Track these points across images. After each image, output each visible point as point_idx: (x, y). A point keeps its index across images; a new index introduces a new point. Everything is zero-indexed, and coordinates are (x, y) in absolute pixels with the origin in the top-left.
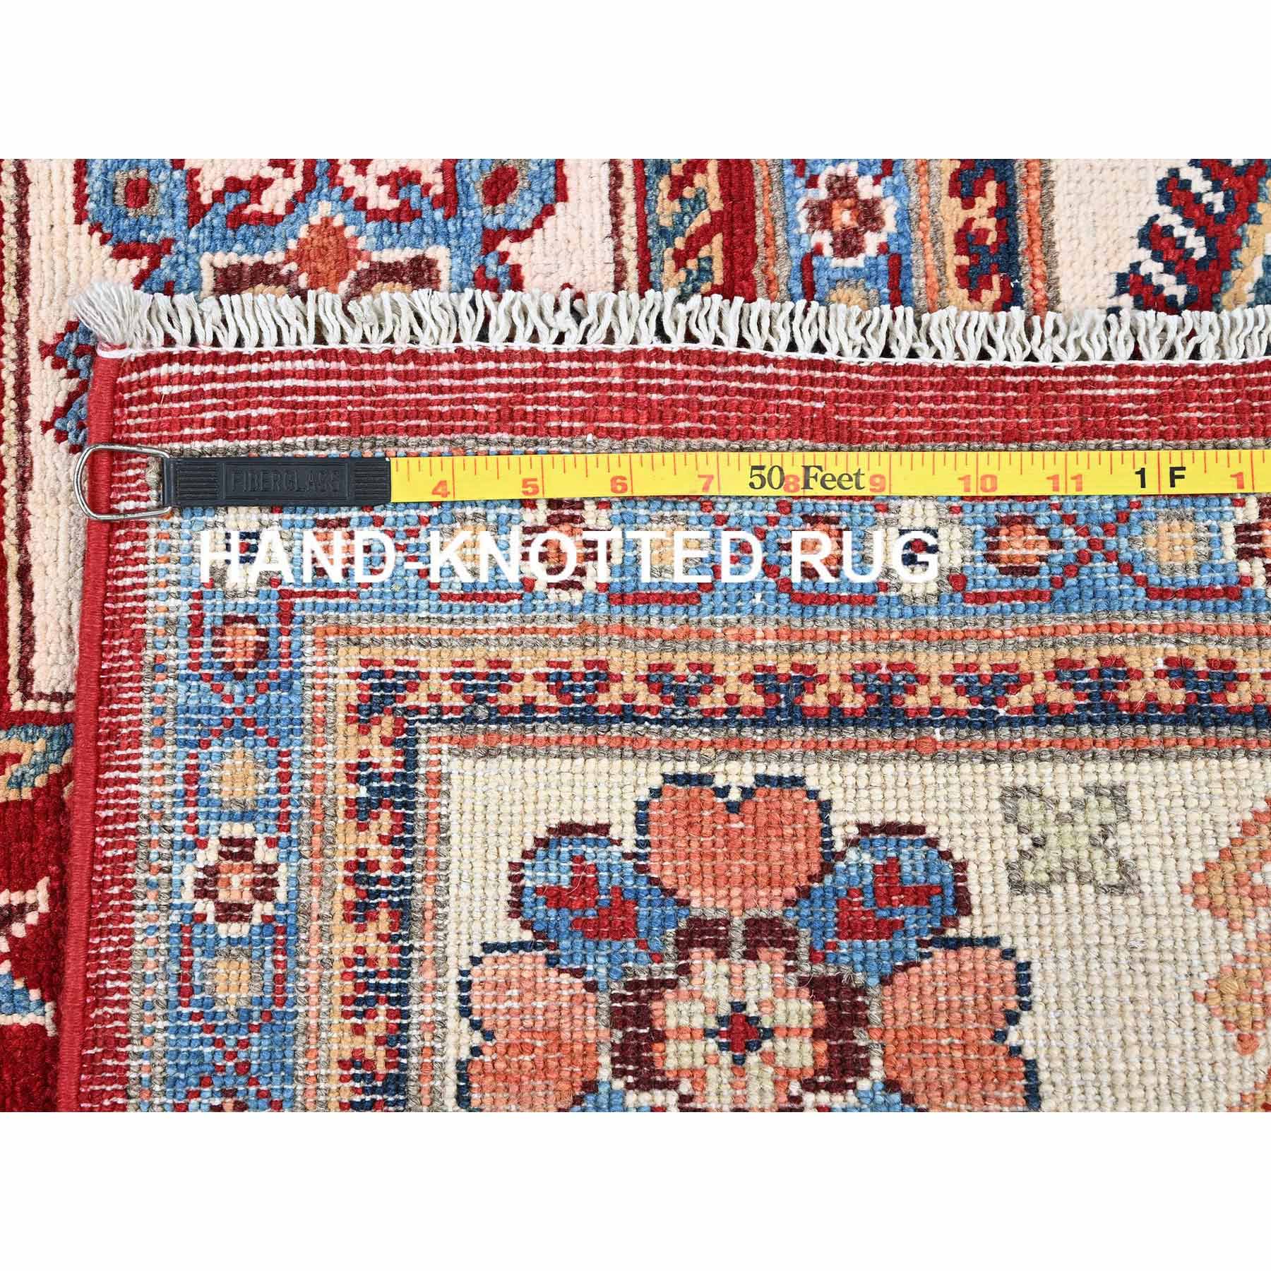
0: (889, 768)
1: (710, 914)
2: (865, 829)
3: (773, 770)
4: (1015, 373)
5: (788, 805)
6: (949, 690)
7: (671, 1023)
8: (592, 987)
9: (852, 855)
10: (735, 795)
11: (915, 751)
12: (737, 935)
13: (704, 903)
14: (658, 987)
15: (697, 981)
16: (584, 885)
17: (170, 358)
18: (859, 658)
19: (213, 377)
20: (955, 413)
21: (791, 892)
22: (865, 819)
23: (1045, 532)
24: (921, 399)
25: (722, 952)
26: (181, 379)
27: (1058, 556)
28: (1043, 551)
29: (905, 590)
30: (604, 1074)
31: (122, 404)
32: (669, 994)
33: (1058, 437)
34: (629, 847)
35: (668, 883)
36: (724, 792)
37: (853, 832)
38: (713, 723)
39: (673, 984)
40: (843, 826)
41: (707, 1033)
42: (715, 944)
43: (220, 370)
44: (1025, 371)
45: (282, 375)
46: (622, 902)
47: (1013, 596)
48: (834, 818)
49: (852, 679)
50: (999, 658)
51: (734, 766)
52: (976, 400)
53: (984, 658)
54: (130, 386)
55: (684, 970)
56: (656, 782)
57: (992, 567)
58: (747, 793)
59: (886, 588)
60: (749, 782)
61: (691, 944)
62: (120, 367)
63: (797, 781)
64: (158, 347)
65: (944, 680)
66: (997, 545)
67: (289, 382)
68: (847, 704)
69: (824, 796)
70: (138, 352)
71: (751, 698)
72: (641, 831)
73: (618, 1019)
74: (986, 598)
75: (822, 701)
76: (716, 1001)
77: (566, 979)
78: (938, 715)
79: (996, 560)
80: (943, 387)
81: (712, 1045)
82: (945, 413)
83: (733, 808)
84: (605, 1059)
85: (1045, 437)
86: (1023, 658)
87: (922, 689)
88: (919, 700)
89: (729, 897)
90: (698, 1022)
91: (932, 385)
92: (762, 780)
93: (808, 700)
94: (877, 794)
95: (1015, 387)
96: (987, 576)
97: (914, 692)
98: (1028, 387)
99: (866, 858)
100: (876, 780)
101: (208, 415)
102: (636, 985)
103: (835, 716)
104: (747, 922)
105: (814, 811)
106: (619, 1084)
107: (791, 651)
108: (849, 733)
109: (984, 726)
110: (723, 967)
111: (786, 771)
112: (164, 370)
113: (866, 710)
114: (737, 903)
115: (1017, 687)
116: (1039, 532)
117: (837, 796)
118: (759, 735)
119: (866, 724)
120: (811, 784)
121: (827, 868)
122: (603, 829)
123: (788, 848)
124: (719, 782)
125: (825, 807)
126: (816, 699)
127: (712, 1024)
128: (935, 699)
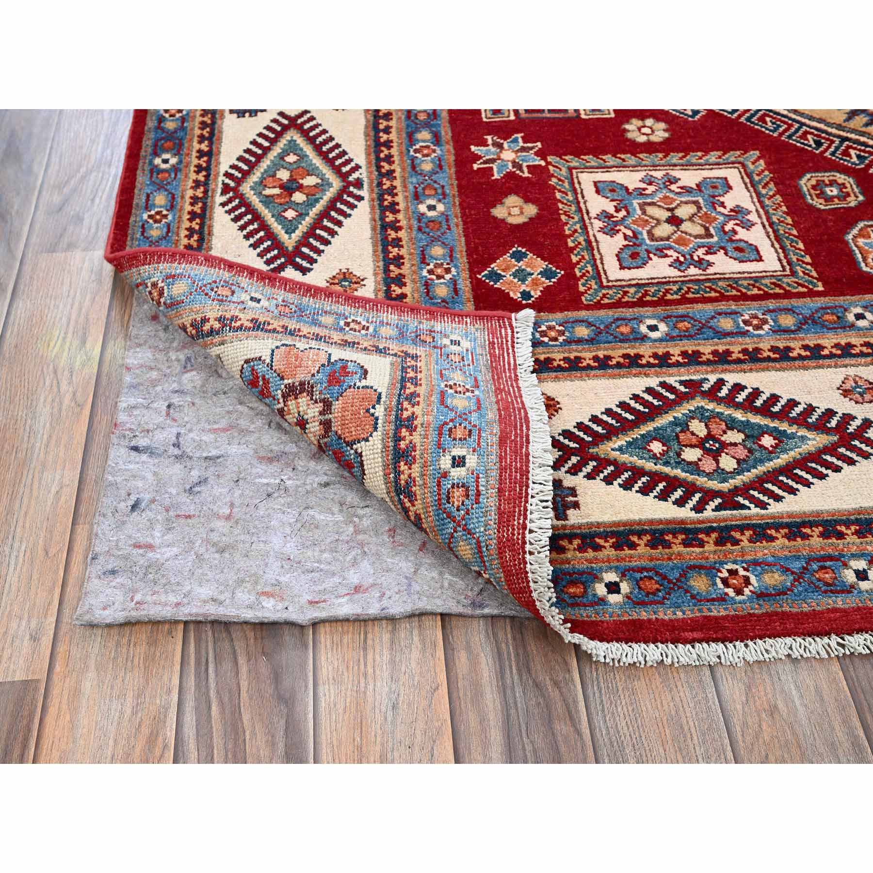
0: (380, 460)
1: (333, 407)
2: (361, 455)
3: (380, 421)
4: (526, 490)
5: (367, 427)
6: (406, 476)
7: (300, 400)
8: (313, 375)
9: (352, 452)
10: (372, 411)
11: (386, 466)
12: (327, 417)
13: (337, 406)
14: (311, 393)
15: (312, 406)
16: (347, 374)
17: (513, 332)
18: (418, 445)
19: (507, 341)
20: (511, 472)
21: (340, 432)
22: (364, 454)
23: (463, 504)
24: (516, 463)
25: (321, 413)
26: (506, 335)
27: (454, 510)
28: (456, 504)
29: (443, 458)
30: (286, 381)
31: (499, 320)
32: (309, 398)
33: (500, 505)
34: (358, 384)
35: (344, 394)
36: (374, 407)
37: (359, 451)
38: (398, 404)
39: (312, 399)
40: (361, 447)
41: (299, 412)
42: (324, 410)
43: (510, 343)
44: (527, 494)
45: (508, 355)
46: (339, 382)
47: (439, 494)
48: (363, 443)
49: (411, 443)
50: (418, 492)
51: (382, 409)
52: (516, 478)
53: (418, 488)
54: (504, 322)
55: (316, 402)
56: (379, 390)
57: (449, 486)
58: (373, 415)
59: (444, 451)
60: (376, 415)
61: (324, 402)
62: (510, 319)
63: (376, 429)
64: (515, 330)
65: (410, 476)
66: (458, 487)
67: (506, 358)
68: (402, 443)
69: (370, 438)
70: (514, 325)
71: (406, 414)
72: (363, 387)
73: (302, 384)
74: (439, 485)
75: (403, 434)
76: (307, 414)
77: (317, 368)
78: (398, 473)
79: (453, 487)
80: (521, 468)
81: (296, 415)
82: (511, 469)
83: (368, 411)
84: (290, 381)
85: (500, 500)
86: (419, 502)
87: (406, 467)
88: (403, 467)
89: (338, 412)
90: (301, 409)
91: (522, 466)
92: (377, 419)
93: (404, 430)
94: (372, 456)
95: (521, 490)
96: (447, 485)
97: (405, 464)
98: (521, 494)
99: (352, 457)
100: (376, 456)
101: (496, 340)
102: (312, 387)
103: (397, 439)
104: (330, 420)
105: (365, 437)
106: (283, 386)
107: (422, 425)
108: (391, 444)
109: (396, 491)
110: (317, 414)
111: (380, 425)
112: (509, 331)
113: (400, 449)
114: (336, 415)
115: (410, 501)
116: (463, 502)
117: (371, 443)
118: (393, 418)
119: (395, 449)
120: (375, 434)
121: (348, 444)
122: (365, 378)
123: (353, 429)
124: (377, 406)
125: (367, 440)
126: (404, 432)
127: (301, 414)
128: (403, 473)
